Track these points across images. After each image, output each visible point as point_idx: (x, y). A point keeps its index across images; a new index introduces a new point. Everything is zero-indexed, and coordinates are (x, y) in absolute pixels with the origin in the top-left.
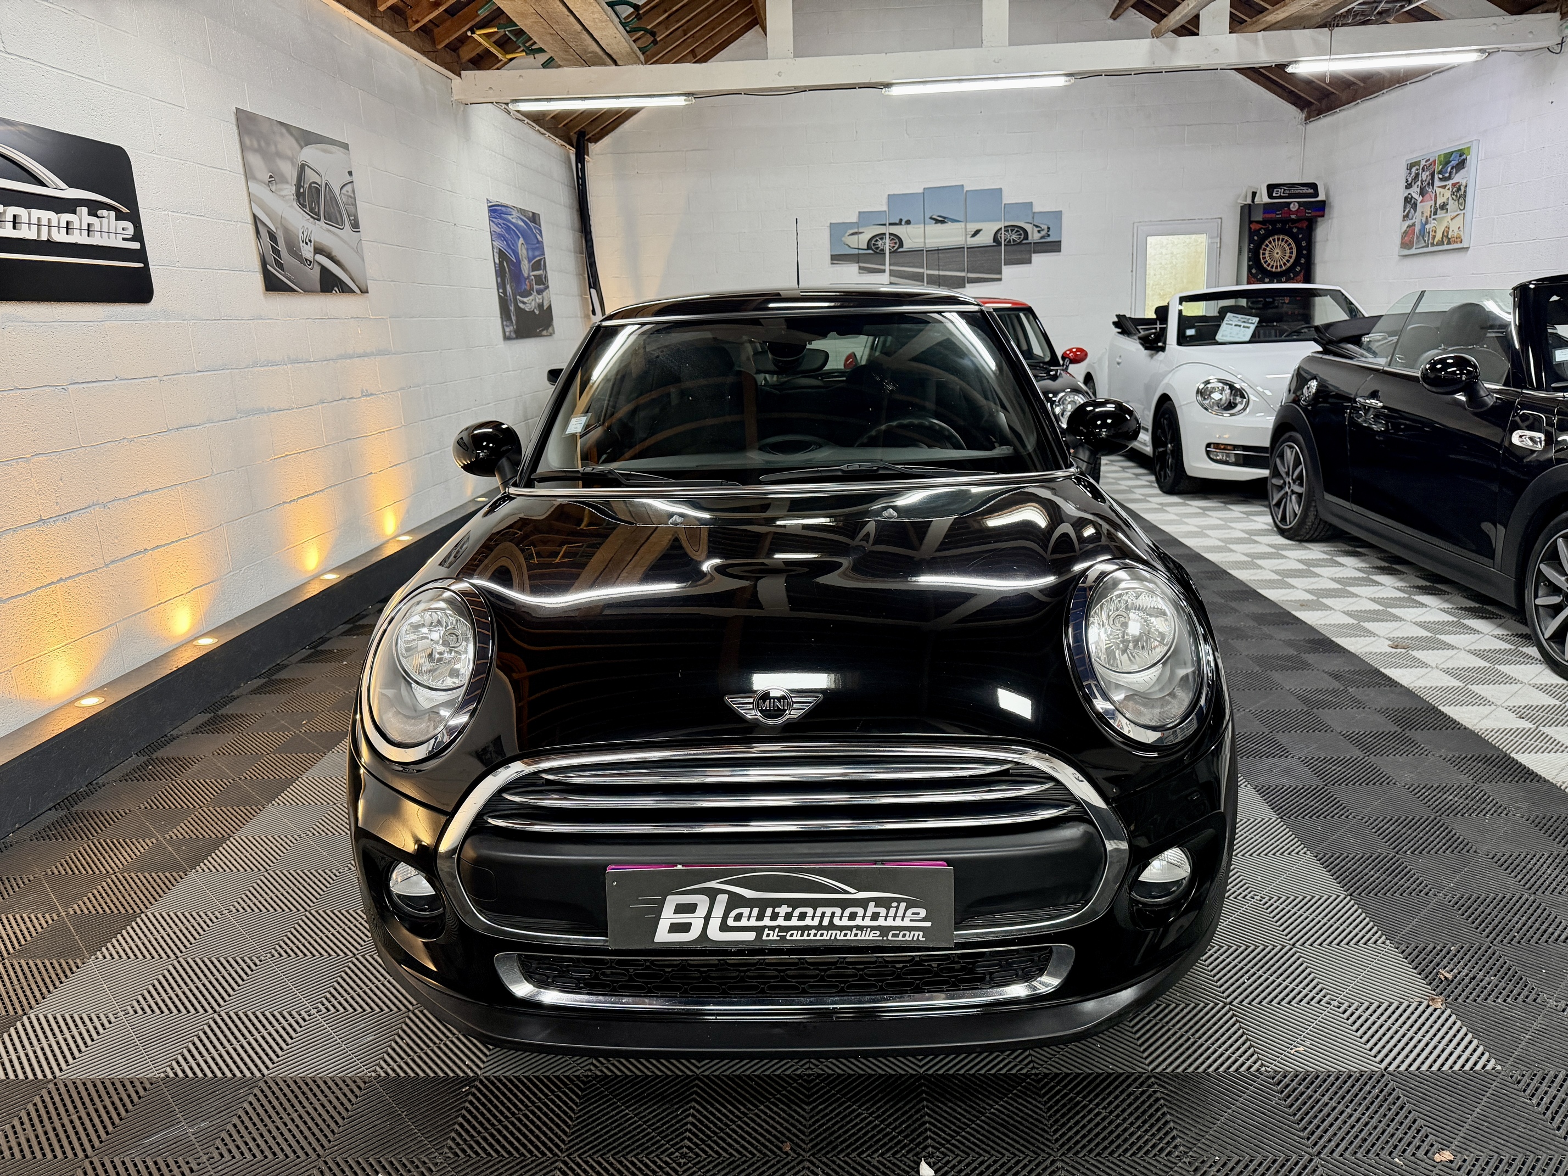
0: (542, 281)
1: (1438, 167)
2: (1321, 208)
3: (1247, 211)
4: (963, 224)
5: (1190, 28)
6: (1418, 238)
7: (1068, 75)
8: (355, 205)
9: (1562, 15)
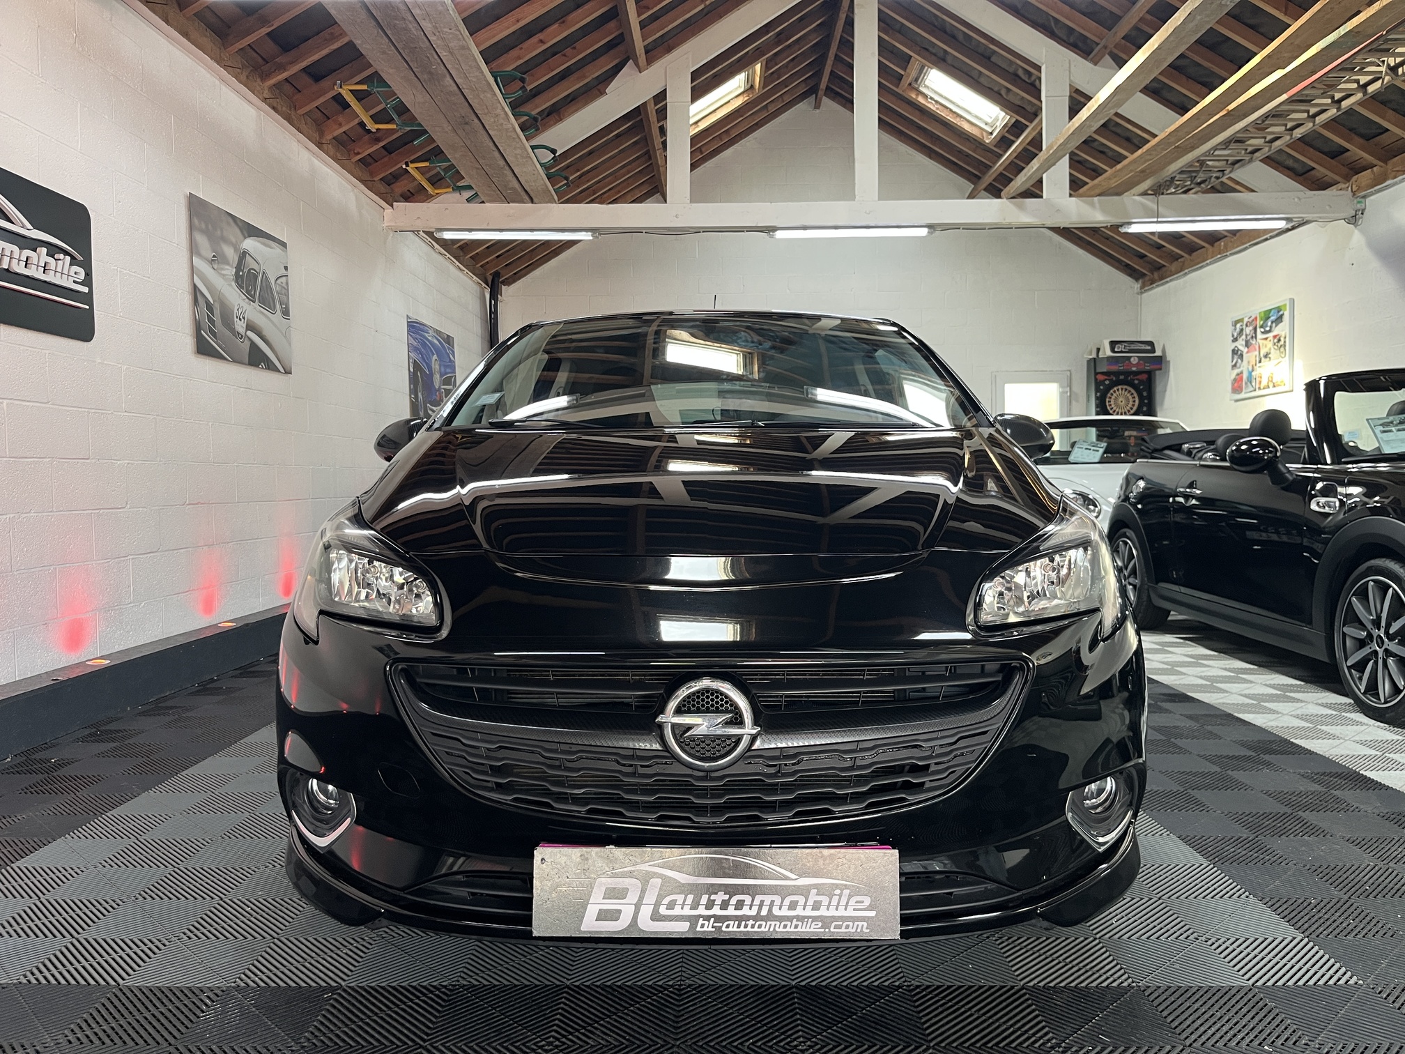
1: (1259, 323)
2: (1160, 362)
3: (1092, 364)
5: (1034, 191)
6: (1246, 384)
7: (930, 226)
8: (288, 296)
9: (1354, 193)
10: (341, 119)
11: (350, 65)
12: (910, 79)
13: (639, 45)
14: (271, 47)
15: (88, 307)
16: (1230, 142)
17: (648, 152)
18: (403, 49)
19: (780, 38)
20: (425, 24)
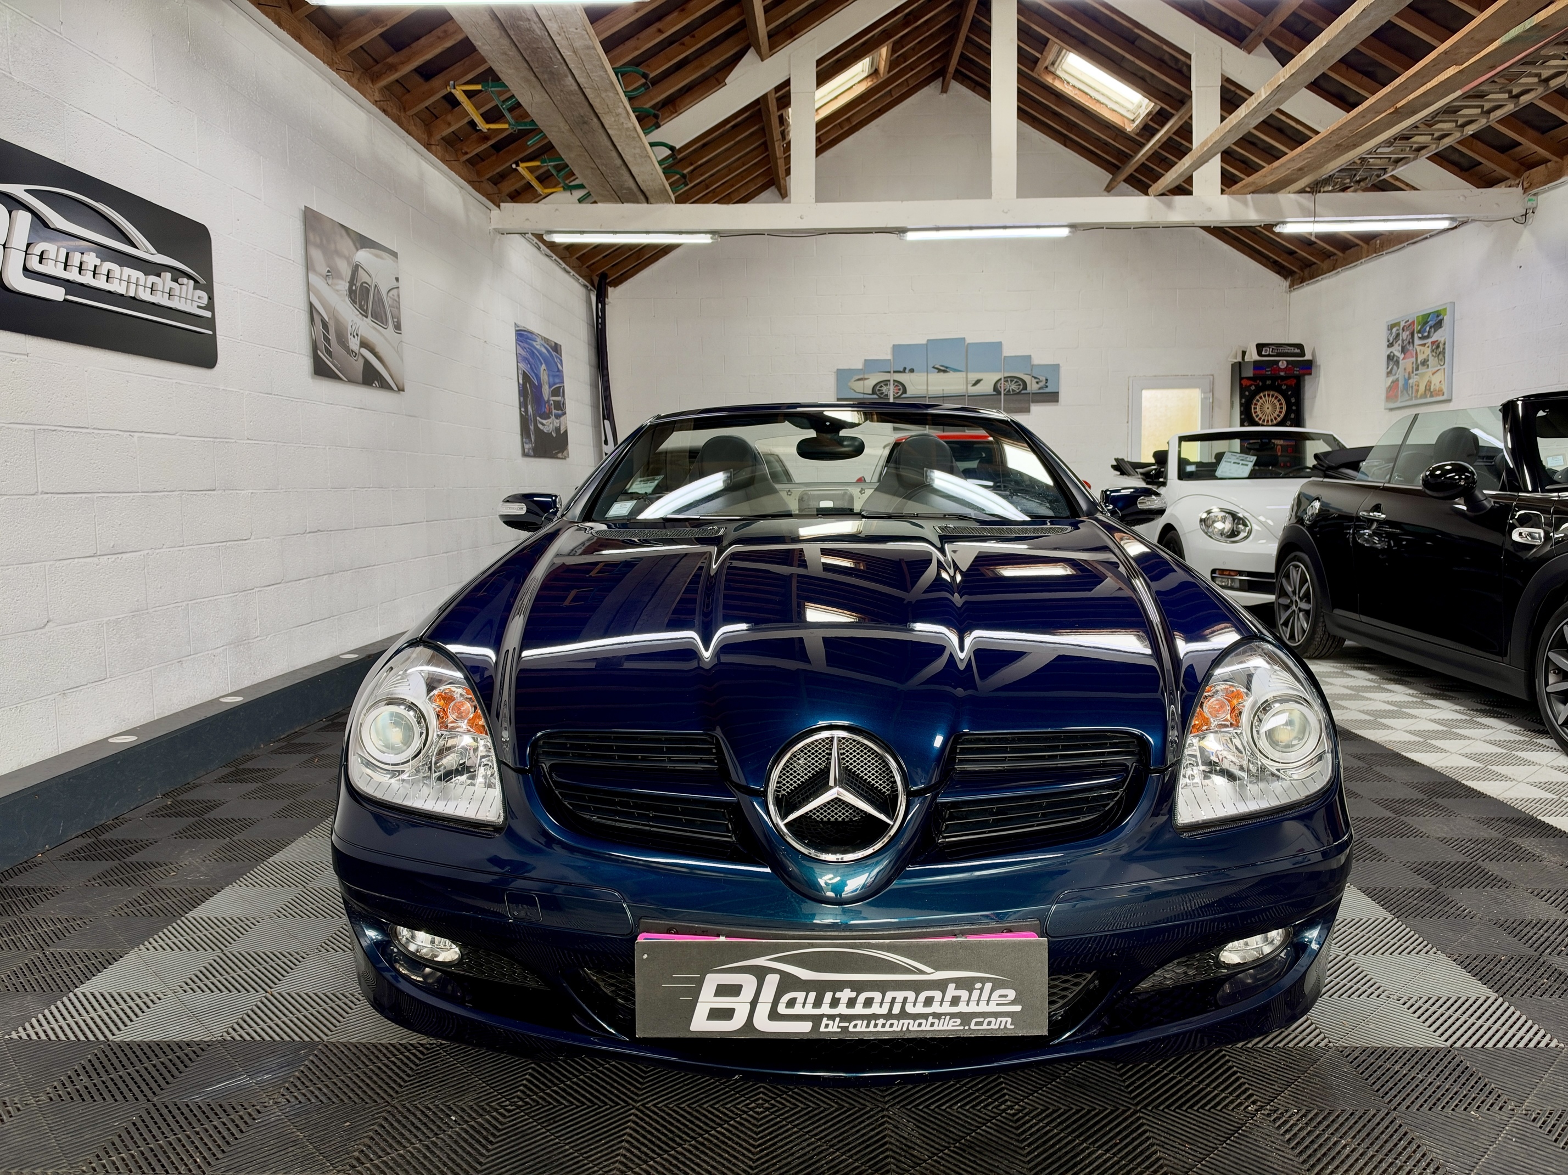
0: (560, 406)
1: (1417, 327)
2: (1308, 367)
3: (1237, 368)
4: (964, 374)
5: (1183, 188)
6: (1402, 392)
7: (1073, 226)
8: (399, 309)
9: (1525, 190)
10: (449, 118)
11: (462, 62)
12: (1047, 63)
13: (762, 29)
14: (384, 47)
15: (210, 333)
16: (1395, 139)
17: (765, 143)
18: (525, 50)
19: (907, 21)
20: (548, 24)
